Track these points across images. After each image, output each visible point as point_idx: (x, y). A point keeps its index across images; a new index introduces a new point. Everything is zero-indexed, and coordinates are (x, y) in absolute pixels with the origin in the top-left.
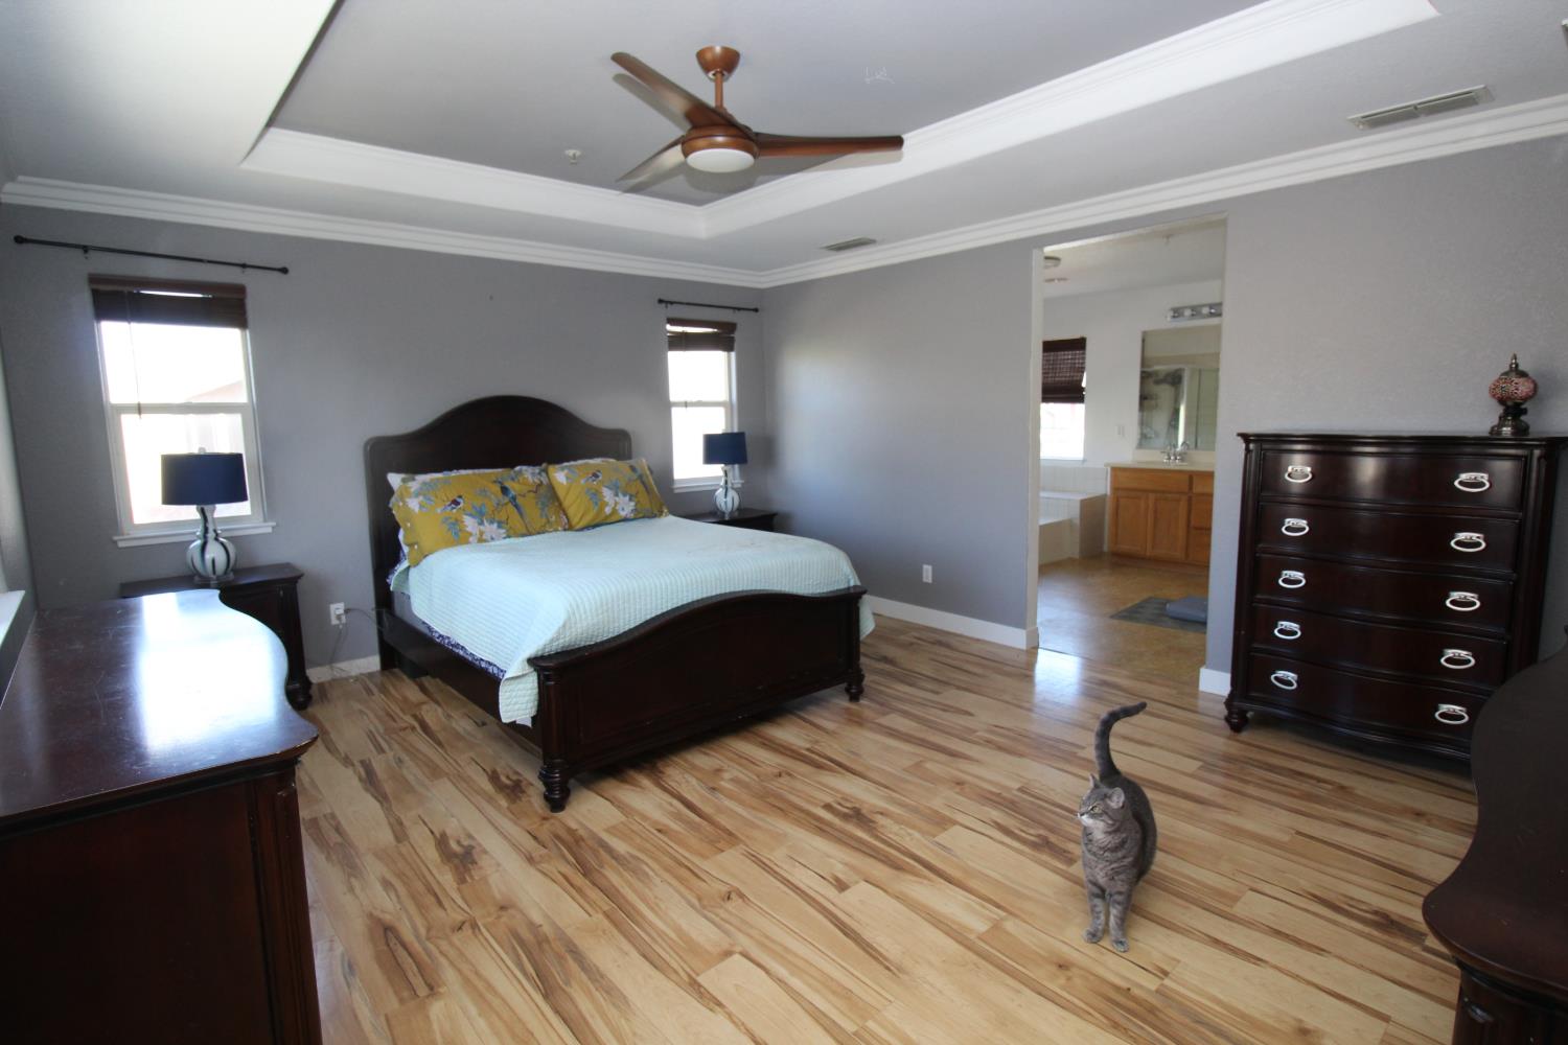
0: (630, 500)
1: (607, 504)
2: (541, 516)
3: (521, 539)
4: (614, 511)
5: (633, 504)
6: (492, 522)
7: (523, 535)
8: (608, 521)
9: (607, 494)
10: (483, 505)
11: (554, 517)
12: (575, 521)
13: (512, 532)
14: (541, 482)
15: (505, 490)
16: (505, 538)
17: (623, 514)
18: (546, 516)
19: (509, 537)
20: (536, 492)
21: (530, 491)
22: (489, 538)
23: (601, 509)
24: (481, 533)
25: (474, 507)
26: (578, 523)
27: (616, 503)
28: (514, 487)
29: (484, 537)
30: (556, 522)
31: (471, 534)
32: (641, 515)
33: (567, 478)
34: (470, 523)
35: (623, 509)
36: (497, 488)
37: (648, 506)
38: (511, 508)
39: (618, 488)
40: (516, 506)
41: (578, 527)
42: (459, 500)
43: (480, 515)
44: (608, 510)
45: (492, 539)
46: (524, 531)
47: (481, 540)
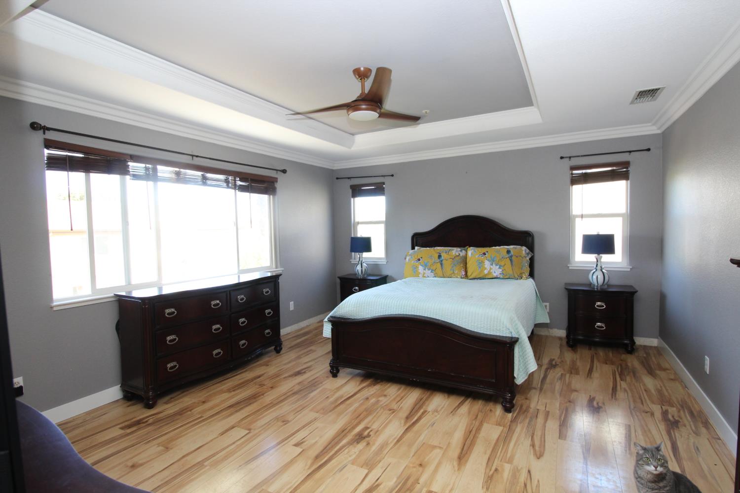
0: (499, 268)
1: (486, 269)
2: (451, 270)
3: (440, 279)
4: (489, 273)
5: (501, 270)
6: (429, 270)
7: (441, 277)
8: (487, 277)
9: (487, 264)
10: (428, 262)
11: (457, 271)
12: (469, 274)
13: (436, 275)
14: (460, 255)
15: (440, 256)
16: (433, 277)
17: (495, 275)
18: (453, 270)
19: (435, 277)
20: (453, 259)
21: (451, 258)
22: (427, 276)
23: (482, 271)
24: (424, 273)
25: (424, 263)
26: (471, 276)
27: (491, 269)
28: (444, 255)
29: (425, 275)
30: (457, 273)
31: (420, 273)
32: (507, 277)
33: (472, 254)
34: (421, 269)
35: (495, 273)
36: (437, 256)
37: (511, 272)
38: (439, 265)
39: (493, 261)
40: (441, 264)
41: (470, 278)
42: (421, 259)
43: (425, 266)
44: (486, 272)
45: (428, 276)
46: (442, 275)
47: (424, 277)
